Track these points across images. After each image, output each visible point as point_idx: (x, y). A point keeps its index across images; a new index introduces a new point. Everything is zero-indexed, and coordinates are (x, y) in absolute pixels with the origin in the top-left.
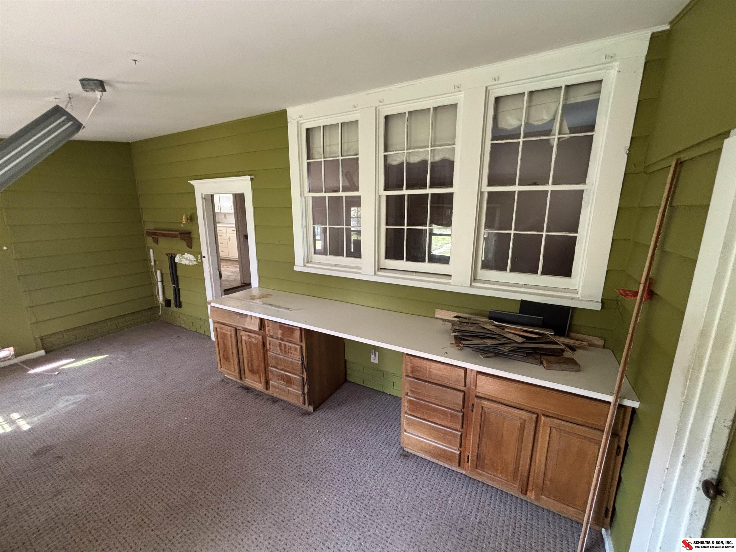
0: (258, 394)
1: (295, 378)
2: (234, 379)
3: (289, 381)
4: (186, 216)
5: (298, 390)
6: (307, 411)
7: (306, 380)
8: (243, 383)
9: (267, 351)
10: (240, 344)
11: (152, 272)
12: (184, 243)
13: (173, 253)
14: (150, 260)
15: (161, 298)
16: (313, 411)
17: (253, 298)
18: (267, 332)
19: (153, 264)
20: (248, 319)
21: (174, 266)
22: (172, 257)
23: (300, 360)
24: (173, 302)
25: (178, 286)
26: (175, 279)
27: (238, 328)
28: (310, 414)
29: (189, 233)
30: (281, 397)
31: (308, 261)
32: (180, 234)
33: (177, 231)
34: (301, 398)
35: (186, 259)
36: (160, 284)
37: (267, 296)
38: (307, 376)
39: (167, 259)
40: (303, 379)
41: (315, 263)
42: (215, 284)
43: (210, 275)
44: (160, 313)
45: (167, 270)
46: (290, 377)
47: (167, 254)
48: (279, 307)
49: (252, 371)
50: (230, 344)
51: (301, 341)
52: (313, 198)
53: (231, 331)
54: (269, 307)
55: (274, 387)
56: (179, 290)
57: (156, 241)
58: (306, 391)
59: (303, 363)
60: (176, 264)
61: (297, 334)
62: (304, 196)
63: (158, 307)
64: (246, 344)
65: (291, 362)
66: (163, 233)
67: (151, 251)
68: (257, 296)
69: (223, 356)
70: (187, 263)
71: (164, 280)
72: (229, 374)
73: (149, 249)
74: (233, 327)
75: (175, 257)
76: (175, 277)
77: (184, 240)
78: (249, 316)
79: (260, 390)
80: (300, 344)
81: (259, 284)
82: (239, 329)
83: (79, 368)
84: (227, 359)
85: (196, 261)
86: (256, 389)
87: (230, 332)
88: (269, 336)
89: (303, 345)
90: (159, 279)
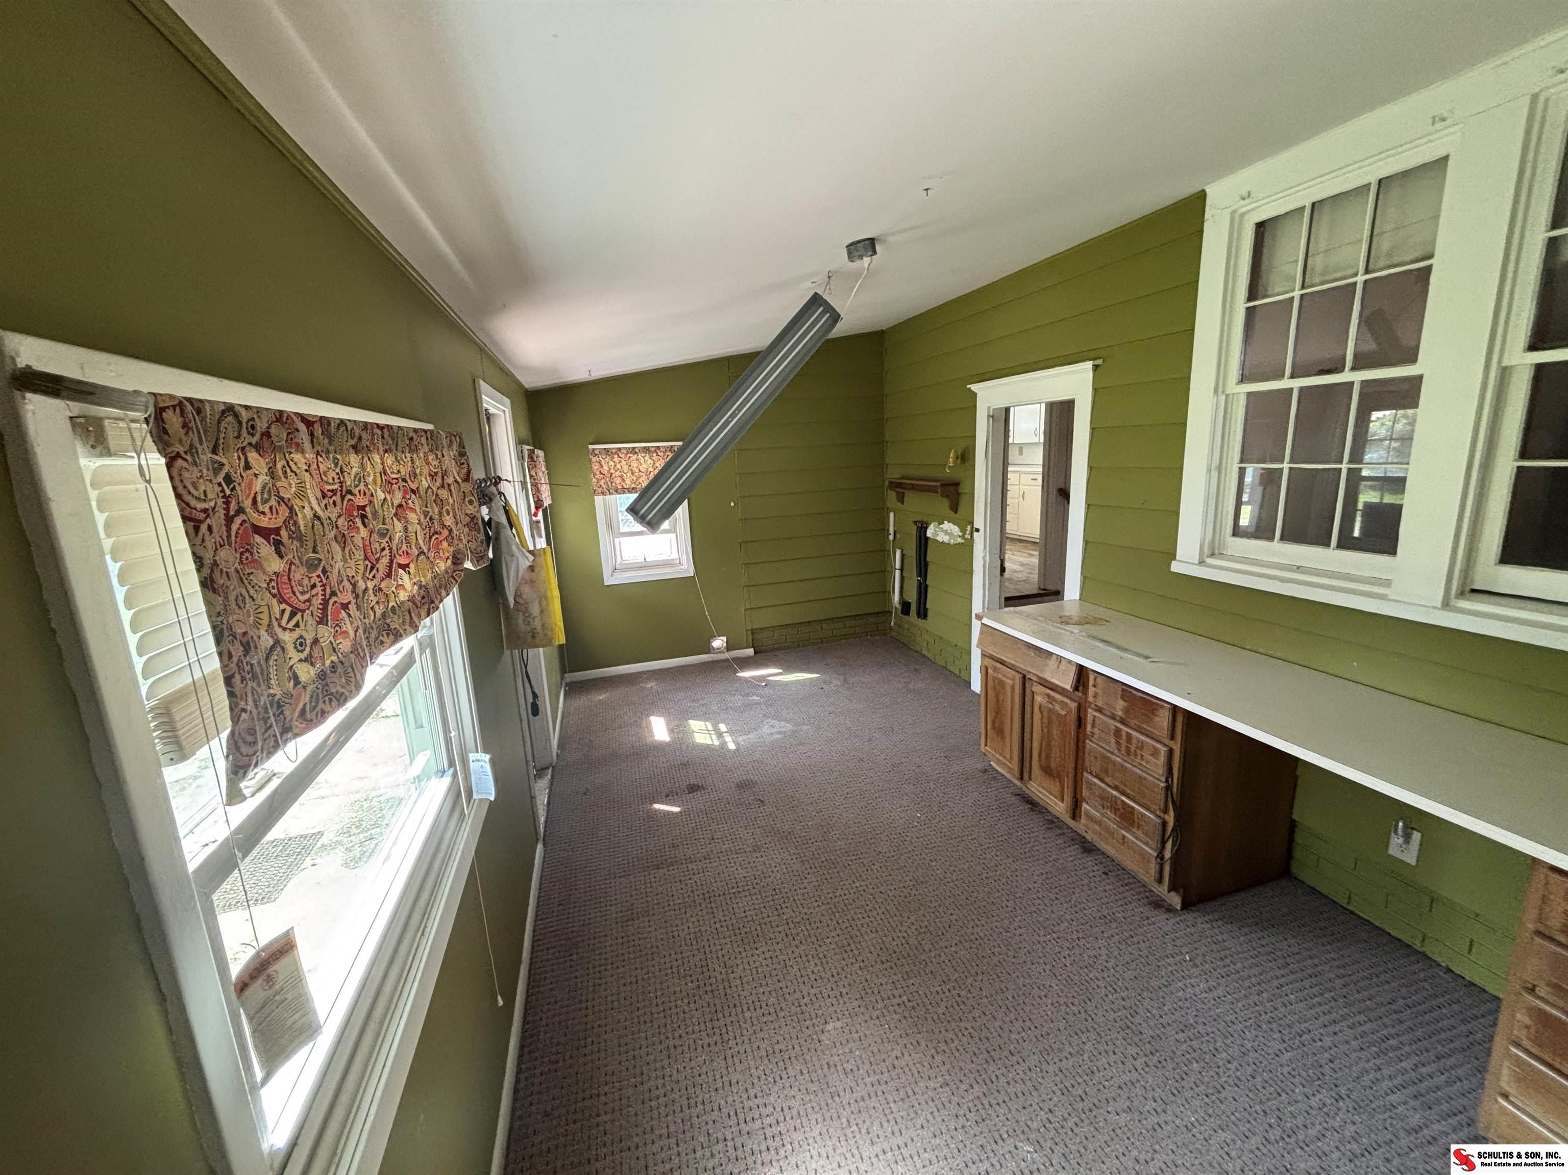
0: (1053, 822)
1: (1143, 815)
2: (1008, 776)
3: (1128, 818)
4: (956, 452)
5: (1147, 844)
6: (1163, 900)
7: (1173, 830)
8: (1024, 789)
9: (1085, 736)
10: (1028, 709)
11: (889, 551)
12: (946, 503)
13: (925, 520)
14: (888, 530)
15: (896, 598)
16: (1179, 907)
17: (1065, 621)
18: (1090, 699)
19: (891, 537)
20: (1052, 662)
21: (923, 542)
22: (922, 527)
23: (1163, 779)
24: (914, 608)
25: (925, 580)
26: (923, 568)
27: (1028, 676)
28: (1170, 910)
29: (957, 484)
30: (1103, 846)
31: (1214, 551)
32: (942, 485)
33: (936, 481)
34: (1153, 867)
35: (946, 532)
36: (898, 573)
37: (1096, 621)
38: (1177, 820)
39: (913, 530)
40: (1164, 824)
41: (1232, 558)
42: (990, 584)
43: (984, 566)
44: (892, 623)
45: (912, 552)
46: (1133, 808)
47: (915, 522)
48: (1126, 650)
49: (1047, 771)
50: (1009, 703)
51: (1172, 738)
52: (1249, 394)
53: (1013, 680)
54: (1101, 645)
55: (1089, 817)
56: (926, 586)
57: (901, 499)
58: (1168, 854)
59: (1168, 788)
60: (927, 539)
61: (1163, 720)
62: (1223, 392)
63: (891, 613)
64: (1041, 712)
65: (1140, 777)
66: (913, 485)
67: (892, 515)
68: (1076, 619)
69: (993, 722)
70: (946, 539)
71: (906, 567)
72: (998, 762)
73: (889, 510)
74: (1020, 673)
75: (926, 528)
76: (923, 563)
77: (947, 497)
78: (1054, 657)
79: (1058, 815)
80: (1167, 741)
81: (1081, 594)
82: (1030, 679)
83: (787, 684)
84: (999, 731)
85: (963, 537)
86: (1050, 809)
87: (1011, 680)
88: (1093, 706)
89: (1174, 747)
90: (898, 565)
